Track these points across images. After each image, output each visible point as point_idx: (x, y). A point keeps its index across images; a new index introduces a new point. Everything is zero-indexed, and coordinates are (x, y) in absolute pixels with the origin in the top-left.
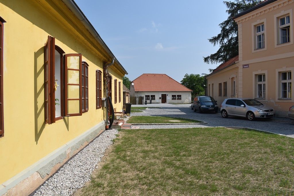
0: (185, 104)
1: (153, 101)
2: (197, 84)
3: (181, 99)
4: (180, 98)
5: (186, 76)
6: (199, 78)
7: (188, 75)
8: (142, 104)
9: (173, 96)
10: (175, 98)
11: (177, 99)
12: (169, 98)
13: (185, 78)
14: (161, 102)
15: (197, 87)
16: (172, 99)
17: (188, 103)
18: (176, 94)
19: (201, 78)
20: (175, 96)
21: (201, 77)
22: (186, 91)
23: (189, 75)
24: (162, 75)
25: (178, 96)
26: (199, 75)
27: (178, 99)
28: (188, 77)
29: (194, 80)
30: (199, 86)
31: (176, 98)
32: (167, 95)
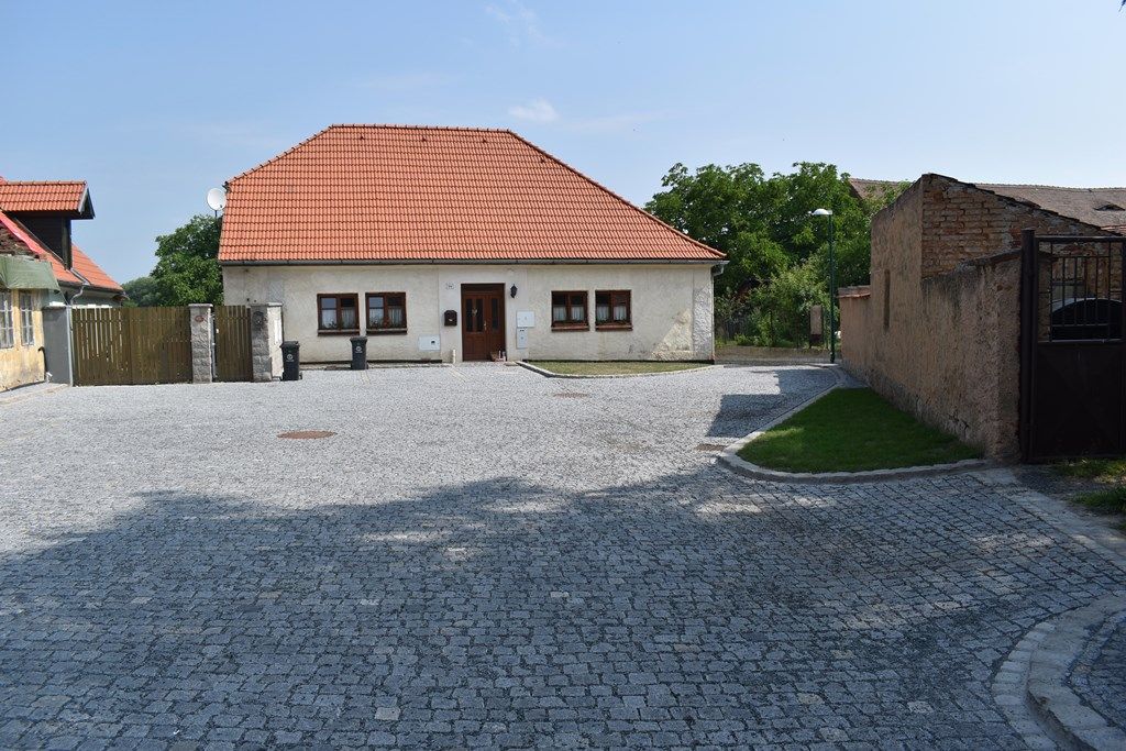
0: (661, 364)
1: (377, 345)
2: (743, 227)
3: (625, 324)
4: (619, 313)
5: (673, 177)
6: (754, 189)
7: (685, 170)
8: (251, 379)
9: (559, 299)
10: (576, 313)
11: (598, 323)
12: (527, 316)
13: (668, 189)
14: (458, 352)
15: (748, 242)
16: (557, 325)
17: (690, 354)
18: (591, 283)
19: (771, 183)
20: (579, 298)
21: (766, 178)
22: (670, 261)
23: (692, 173)
24: (483, 136)
25: (604, 298)
26: (754, 169)
27: (601, 325)
28: (684, 183)
29: (729, 199)
30: (759, 237)
31: (585, 321)
32: (508, 289)
